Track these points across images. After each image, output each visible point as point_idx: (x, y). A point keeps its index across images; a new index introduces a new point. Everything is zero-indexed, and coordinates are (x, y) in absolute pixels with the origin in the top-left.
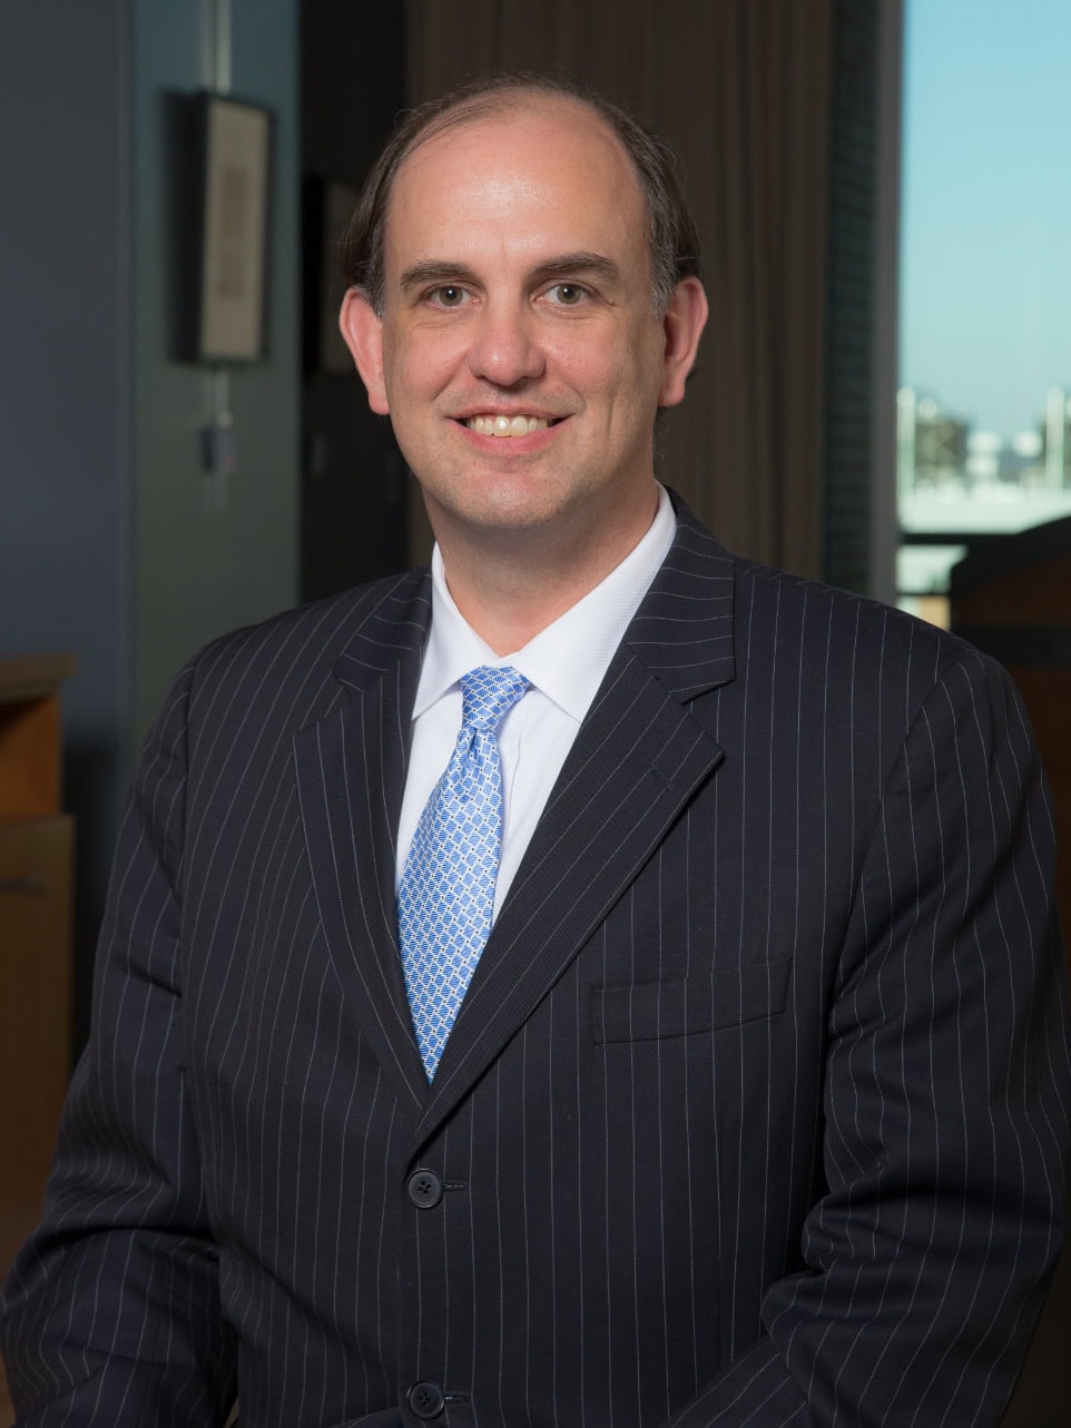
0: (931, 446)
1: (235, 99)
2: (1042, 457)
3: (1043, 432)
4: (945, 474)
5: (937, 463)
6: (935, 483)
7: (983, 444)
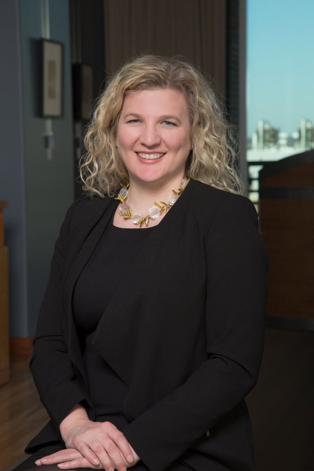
0: (268, 136)
1: (51, 41)
2: (300, 139)
3: (300, 132)
4: (271, 145)
5: (270, 142)
6: (269, 147)
7: (283, 136)
